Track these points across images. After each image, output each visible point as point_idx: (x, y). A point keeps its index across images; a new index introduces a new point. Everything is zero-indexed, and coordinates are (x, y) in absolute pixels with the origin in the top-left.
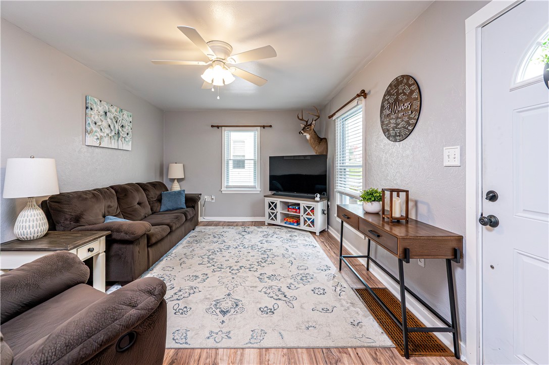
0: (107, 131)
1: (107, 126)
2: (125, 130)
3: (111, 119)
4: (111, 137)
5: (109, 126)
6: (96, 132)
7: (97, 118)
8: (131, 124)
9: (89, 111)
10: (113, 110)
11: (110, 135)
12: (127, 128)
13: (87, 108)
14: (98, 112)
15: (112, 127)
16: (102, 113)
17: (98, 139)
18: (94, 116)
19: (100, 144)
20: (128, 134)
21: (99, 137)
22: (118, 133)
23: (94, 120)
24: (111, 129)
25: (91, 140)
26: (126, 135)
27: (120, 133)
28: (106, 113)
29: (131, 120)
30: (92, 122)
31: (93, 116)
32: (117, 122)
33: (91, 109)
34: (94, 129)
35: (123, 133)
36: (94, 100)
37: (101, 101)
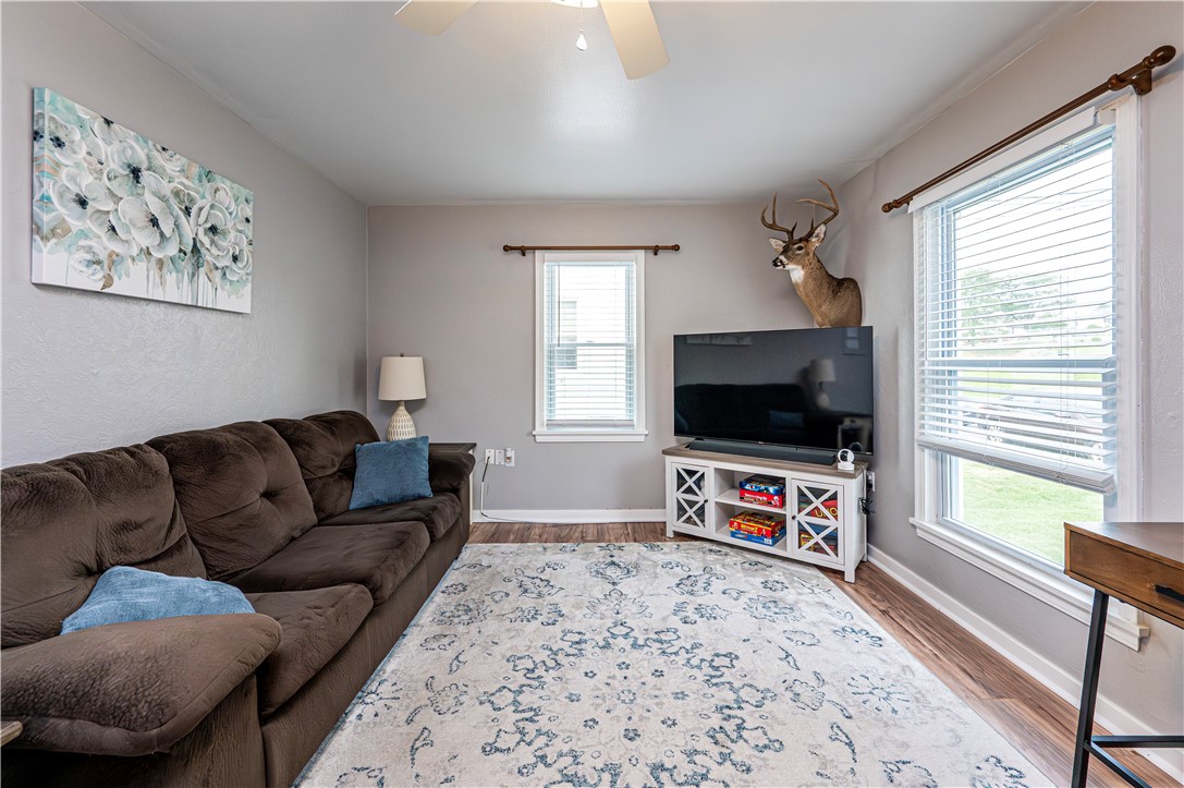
0: (146, 238)
1: (143, 221)
2: (224, 244)
3: (163, 199)
4: (160, 263)
5: (154, 222)
6: (84, 234)
7: (87, 183)
8: (251, 225)
9: (46, 148)
10: (172, 166)
11: (157, 255)
12: (232, 235)
13: (36, 136)
14: (94, 160)
15: (167, 226)
16: (115, 165)
17: (98, 262)
18: (72, 169)
19: (109, 281)
20: (235, 258)
21: (103, 256)
22: (195, 250)
23: (75, 190)
24: (162, 234)
25: (57, 264)
26: (228, 262)
27: (203, 251)
28: (136, 173)
29: (249, 213)
30: (61, 196)
31: (64, 173)
32: (187, 211)
33: (58, 143)
34: (75, 224)
35: (214, 251)
36: (71, 110)
37: (108, 122)
